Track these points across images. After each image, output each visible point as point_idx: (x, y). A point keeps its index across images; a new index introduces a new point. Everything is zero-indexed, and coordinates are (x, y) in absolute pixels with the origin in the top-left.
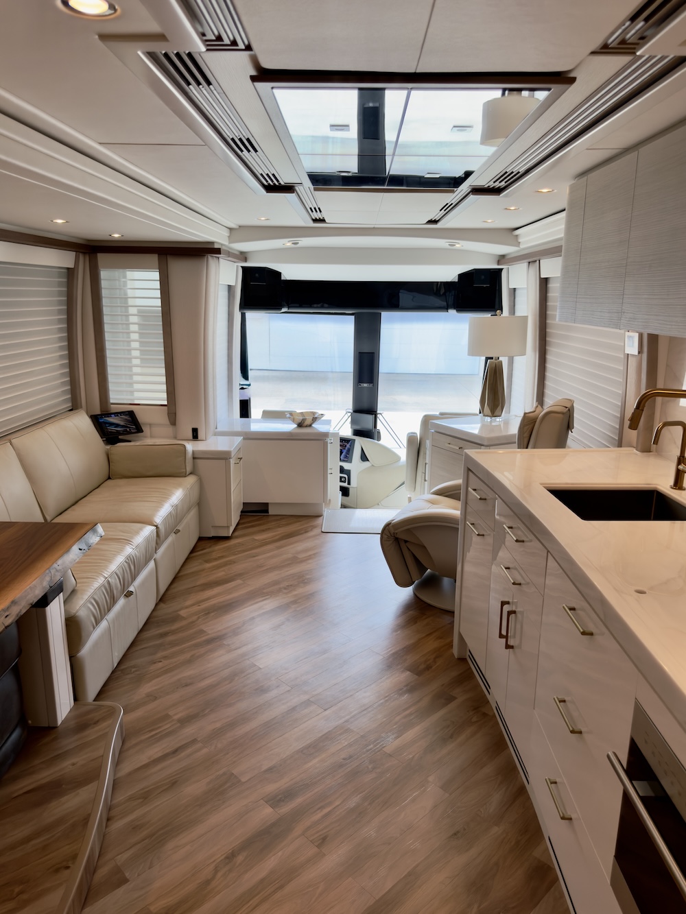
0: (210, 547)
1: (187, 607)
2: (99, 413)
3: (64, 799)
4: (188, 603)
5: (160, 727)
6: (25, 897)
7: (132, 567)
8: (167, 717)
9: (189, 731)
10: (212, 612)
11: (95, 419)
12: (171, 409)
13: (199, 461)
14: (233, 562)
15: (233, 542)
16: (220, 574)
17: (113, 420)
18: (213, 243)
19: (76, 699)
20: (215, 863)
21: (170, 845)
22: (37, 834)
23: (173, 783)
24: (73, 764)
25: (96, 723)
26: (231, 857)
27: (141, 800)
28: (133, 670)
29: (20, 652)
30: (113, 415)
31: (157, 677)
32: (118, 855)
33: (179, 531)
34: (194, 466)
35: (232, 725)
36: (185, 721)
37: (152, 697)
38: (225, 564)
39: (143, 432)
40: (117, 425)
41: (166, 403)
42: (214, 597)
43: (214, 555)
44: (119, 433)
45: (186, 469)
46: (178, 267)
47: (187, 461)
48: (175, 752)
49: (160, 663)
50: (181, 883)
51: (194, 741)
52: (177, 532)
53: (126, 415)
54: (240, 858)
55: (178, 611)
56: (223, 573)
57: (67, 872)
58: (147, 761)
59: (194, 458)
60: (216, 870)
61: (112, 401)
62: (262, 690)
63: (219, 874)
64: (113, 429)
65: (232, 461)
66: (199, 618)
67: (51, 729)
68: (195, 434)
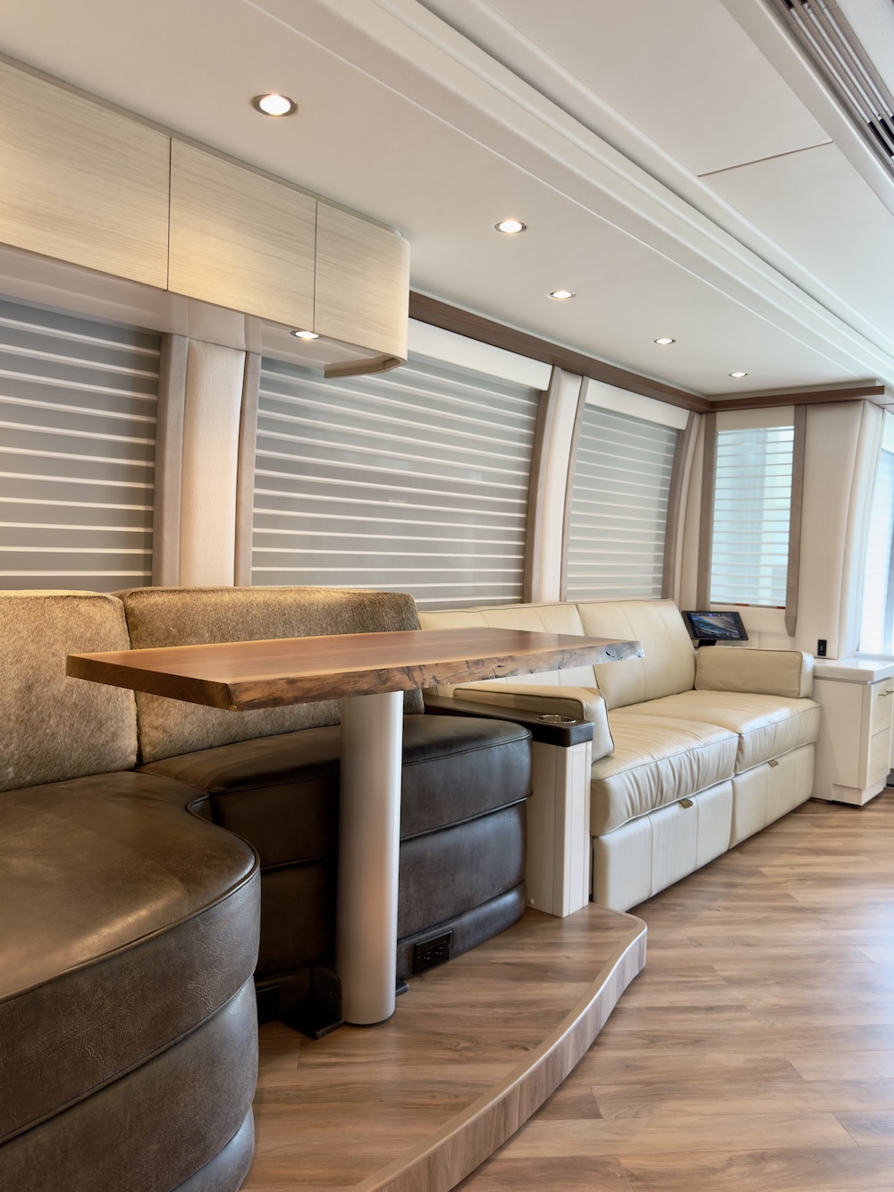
0: (826, 812)
1: (773, 866)
2: (694, 609)
3: (545, 985)
4: (777, 862)
5: (696, 976)
6: (469, 1054)
7: (695, 768)
8: (710, 969)
9: (737, 995)
10: (809, 880)
11: (688, 617)
12: (791, 614)
13: (821, 682)
14: (860, 836)
15: (864, 814)
16: (836, 843)
17: (709, 620)
18: (874, 380)
19: (591, 898)
20: (731, 1154)
21: (671, 1105)
22: (505, 1004)
23: (696, 1041)
24: (568, 958)
25: (608, 929)
26: (760, 1158)
27: (645, 1041)
28: (678, 908)
29: (530, 794)
30: (710, 615)
31: (709, 925)
32: (597, 1085)
33: (777, 764)
34: (814, 687)
35: (806, 1010)
36: (732, 982)
37: (696, 943)
38: (848, 835)
39: (747, 639)
40: (714, 627)
41: (784, 605)
42: (818, 865)
43: (830, 822)
44: (714, 636)
45: (799, 687)
46: (821, 420)
47: (803, 677)
48: (709, 1009)
49: (718, 913)
50: (672, 1153)
51: (740, 1008)
52: (773, 764)
53: (728, 616)
54: (774, 1166)
55: (759, 866)
56: (840, 844)
57: (523, 1053)
58: (667, 1005)
59: (815, 677)
60: (731, 1162)
61: (712, 599)
62: (866, 986)
63: (734, 1170)
64: (709, 631)
65: (875, 691)
66: (787, 881)
67: (555, 916)
68: (822, 648)
